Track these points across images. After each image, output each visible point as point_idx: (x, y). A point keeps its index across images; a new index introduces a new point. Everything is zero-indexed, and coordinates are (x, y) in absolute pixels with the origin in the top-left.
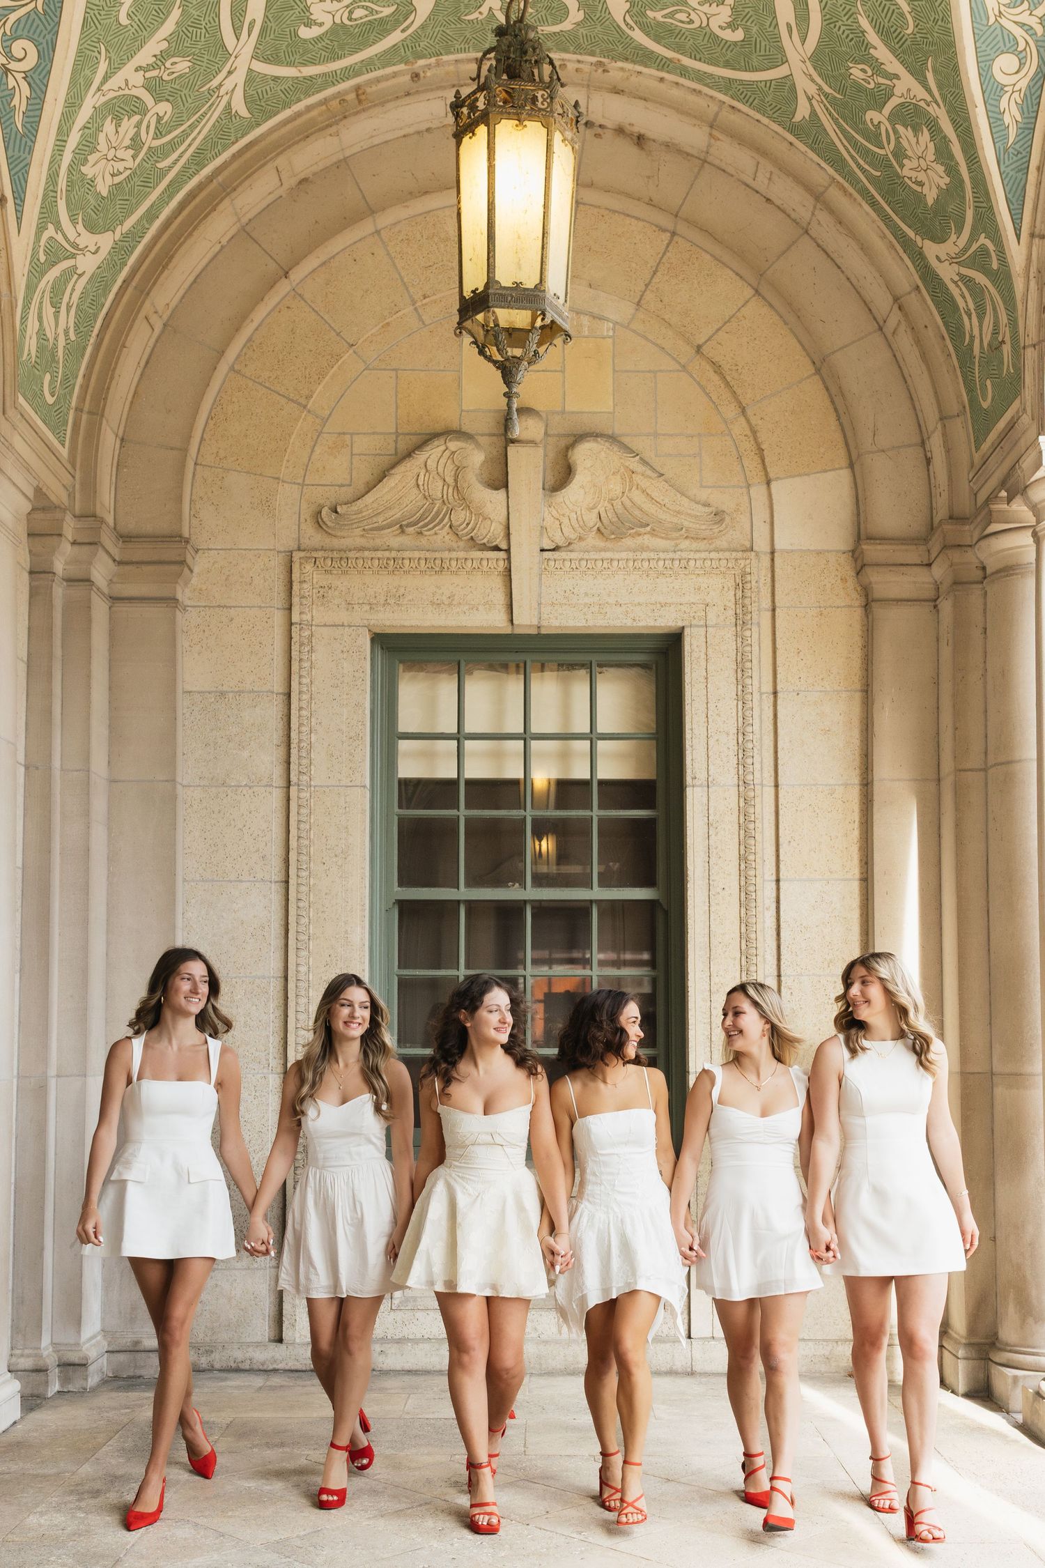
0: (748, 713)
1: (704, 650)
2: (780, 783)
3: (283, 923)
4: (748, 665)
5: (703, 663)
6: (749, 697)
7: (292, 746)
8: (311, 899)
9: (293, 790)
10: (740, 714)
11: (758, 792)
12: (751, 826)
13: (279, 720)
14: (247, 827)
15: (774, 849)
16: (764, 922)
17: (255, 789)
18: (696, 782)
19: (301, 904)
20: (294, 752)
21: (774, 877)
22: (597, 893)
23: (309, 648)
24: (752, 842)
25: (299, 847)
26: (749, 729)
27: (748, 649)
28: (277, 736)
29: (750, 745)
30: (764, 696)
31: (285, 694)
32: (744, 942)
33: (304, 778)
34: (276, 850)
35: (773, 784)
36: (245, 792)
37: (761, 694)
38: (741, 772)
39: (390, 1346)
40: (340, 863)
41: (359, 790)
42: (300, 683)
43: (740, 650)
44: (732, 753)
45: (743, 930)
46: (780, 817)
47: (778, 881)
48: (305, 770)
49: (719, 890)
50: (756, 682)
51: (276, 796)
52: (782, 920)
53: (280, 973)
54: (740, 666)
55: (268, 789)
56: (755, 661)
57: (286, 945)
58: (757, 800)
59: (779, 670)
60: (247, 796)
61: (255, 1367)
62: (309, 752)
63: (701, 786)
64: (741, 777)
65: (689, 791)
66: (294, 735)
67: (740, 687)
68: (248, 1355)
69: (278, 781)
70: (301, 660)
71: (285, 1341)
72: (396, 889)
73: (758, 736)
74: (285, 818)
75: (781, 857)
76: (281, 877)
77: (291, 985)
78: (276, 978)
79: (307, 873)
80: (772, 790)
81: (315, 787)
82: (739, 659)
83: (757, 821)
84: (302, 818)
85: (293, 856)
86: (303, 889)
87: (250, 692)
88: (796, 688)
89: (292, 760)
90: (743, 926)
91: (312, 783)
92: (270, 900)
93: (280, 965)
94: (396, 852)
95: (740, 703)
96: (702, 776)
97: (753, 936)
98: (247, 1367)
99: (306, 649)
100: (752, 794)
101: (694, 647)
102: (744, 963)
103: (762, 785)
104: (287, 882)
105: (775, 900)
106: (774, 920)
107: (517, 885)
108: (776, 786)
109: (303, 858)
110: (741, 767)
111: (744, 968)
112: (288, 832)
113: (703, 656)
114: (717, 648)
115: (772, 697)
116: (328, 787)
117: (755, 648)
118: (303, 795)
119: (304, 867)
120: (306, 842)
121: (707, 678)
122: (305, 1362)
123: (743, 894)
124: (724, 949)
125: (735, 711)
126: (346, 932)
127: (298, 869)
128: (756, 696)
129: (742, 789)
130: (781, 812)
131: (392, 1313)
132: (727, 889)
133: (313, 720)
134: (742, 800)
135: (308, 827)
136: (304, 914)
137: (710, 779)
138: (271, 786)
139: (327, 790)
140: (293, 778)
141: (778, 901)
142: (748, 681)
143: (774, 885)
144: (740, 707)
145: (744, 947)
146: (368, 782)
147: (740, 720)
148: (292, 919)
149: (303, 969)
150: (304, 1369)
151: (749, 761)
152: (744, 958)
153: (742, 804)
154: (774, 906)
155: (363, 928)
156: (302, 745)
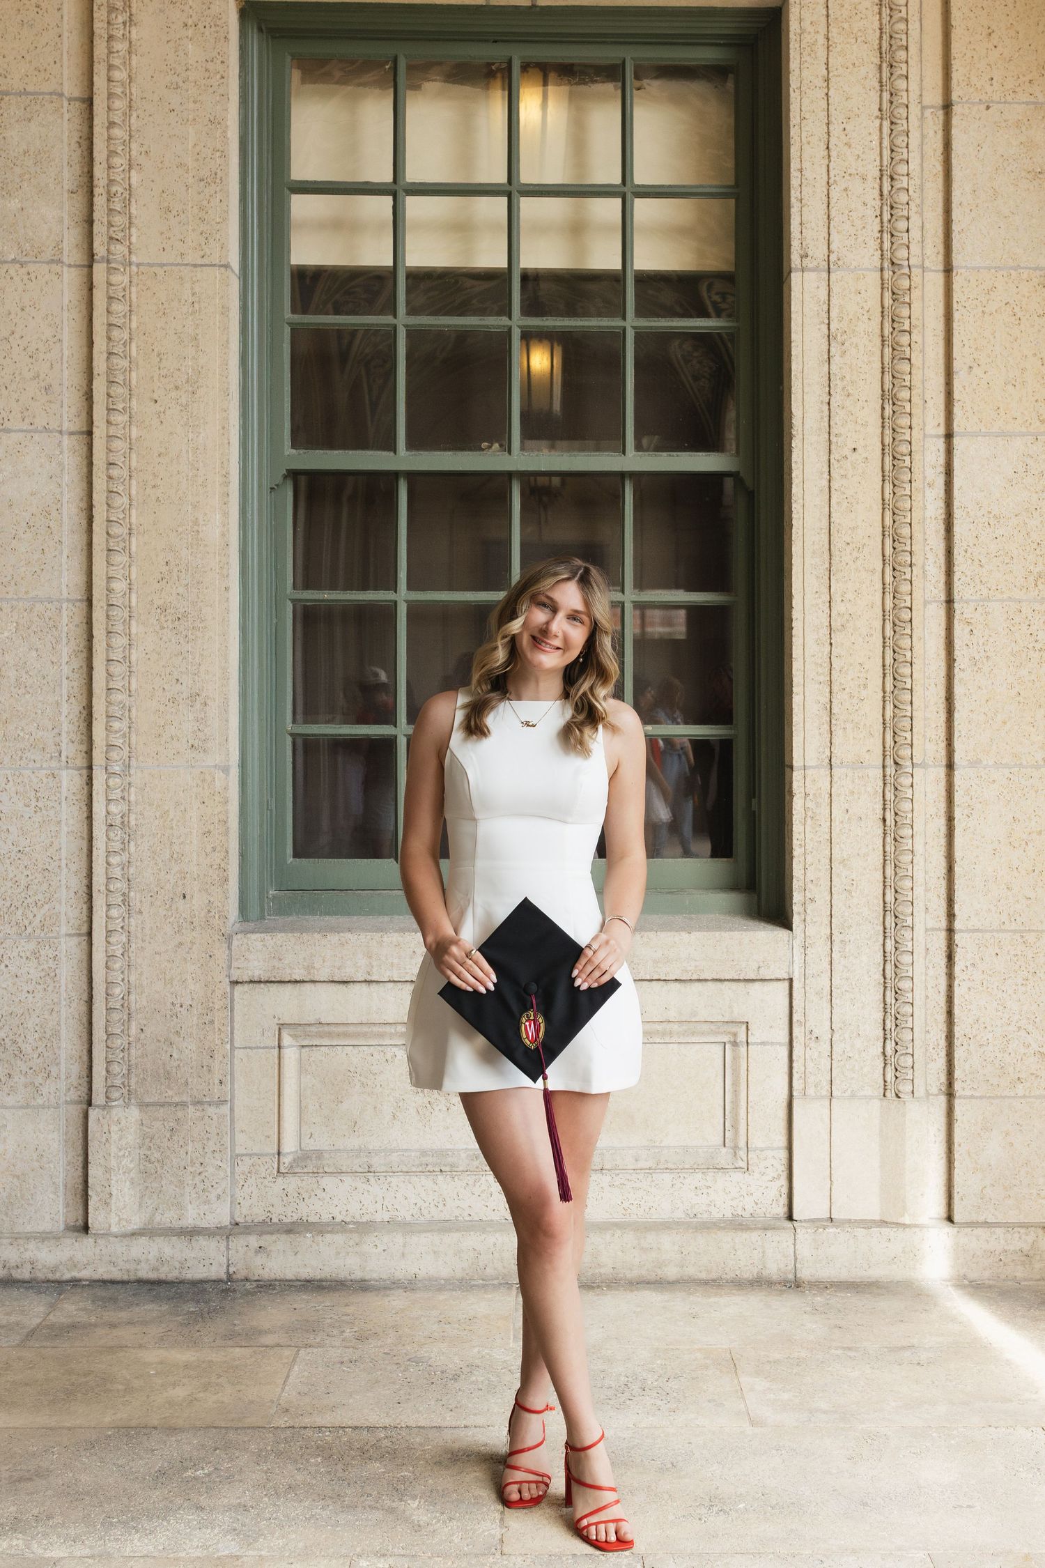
0: (900, 141)
1: (823, 31)
2: (955, 263)
3: (84, 505)
4: (901, 55)
5: (822, 53)
6: (903, 111)
7: (97, 191)
8: (134, 464)
9: (99, 270)
10: (886, 143)
11: (916, 279)
12: (904, 339)
13: (74, 146)
14: (17, 336)
15: (941, 380)
16: (925, 508)
17: (31, 267)
18: (806, 262)
19: (115, 472)
20: (100, 201)
21: (942, 431)
22: (634, 460)
23: (125, 16)
24: (905, 367)
25: (110, 370)
26: (902, 169)
27: (902, 26)
28: (69, 176)
29: (903, 198)
30: (928, 113)
31: (83, 100)
32: (888, 542)
33: (119, 249)
34: (68, 377)
35: (941, 267)
36: (12, 272)
37: (923, 108)
38: (887, 245)
39: (274, 1237)
40: (183, 400)
41: (217, 272)
42: (109, 80)
43: (887, 29)
44: (871, 213)
45: (888, 521)
46: (955, 325)
47: (949, 436)
48: (120, 236)
49: (847, 452)
50: (914, 86)
51: (70, 280)
52: (956, 504)
53: (79, 594)
54: (887, 58)
55: (55, 267)
56: (913, 49)
57: (90, 544)
58: (916, 294)
59: (956, 65)
60: (17, 279)
61: (40, 1276)
62: (127, 203)
63: (816, 269)
64: (888, 255)
65: (795, 278)
66: (99, 172)
67: (886, 96)
68: (27, 1255)
69: (72, 252)
70: (111, 38)
71: (92, 1231)
72: (288, 450)
73: (918, 182)
74: (86, 320)
75: (956, 395)
76: (79, 424)
77: (98, 615)
78: (73, 602)
79: (126, 417)
80: (940, 278)
81: (138, 265)
82: (885, 45)
83: (914, 332)
84: (113, 320)
85: (99, 386)
86: (117, 444)
87: (20, 94)
88: (985, 98)
89: (96, 216)
90: (888, 514)
91: (134, 259)
92: (60, 464)
93: (81, 579)
94: (287, 388)
95: (886, 124)
96: (818, 252)
97: (905, 531)
98: (27, 1276)
99: (120, 19)
100: (905, 283)
101: (806, 24)
102: (889, 579)
103: (923, 267)
104: (90, 433)
105: (942, 469)
106: (941, 504)
107: (496, 446)
108: (948, 270)
109: (118, 391)
110: (886, 237)
111: (889, 588)
112: (91, 344)
113: (822, 41)
114: (846, 26)
115: (940, 113)
116: (162, 265)
117: (914, 26)
118: (115, 279)
119: (120, 407)
120: (124, 363)
121: (827, 80)
122: (128, 1266)
123: (888, 460)
124: (855, 554)
125: (876, 137)
126: (196, 522)
127: (108, 410)
128: (915, 110)
129: (888, 274)
130: (956, 316)
131: (280, 1179)
132: (860, 450)
133: (134, 146)
134: (888, 295)
135: (126, 336)
136: (120, 489)
137: (833, 257)
138: (60, 262)
139: (160, 271)
140: (99, 249)
141: (949, 472)
142: (901, 84)
143: (941, 444)
144: (886, 131)
145: (889, 551)
146: (234, 260)
147: (886, 153)
148: (99, 498)
149: (119, 586)
150: (125, 1278)
151: (902, 225)
152: (888, 571)
153: (888, 301)
154: (941, 480)
155: (226, 514)
156: (114, 189)
